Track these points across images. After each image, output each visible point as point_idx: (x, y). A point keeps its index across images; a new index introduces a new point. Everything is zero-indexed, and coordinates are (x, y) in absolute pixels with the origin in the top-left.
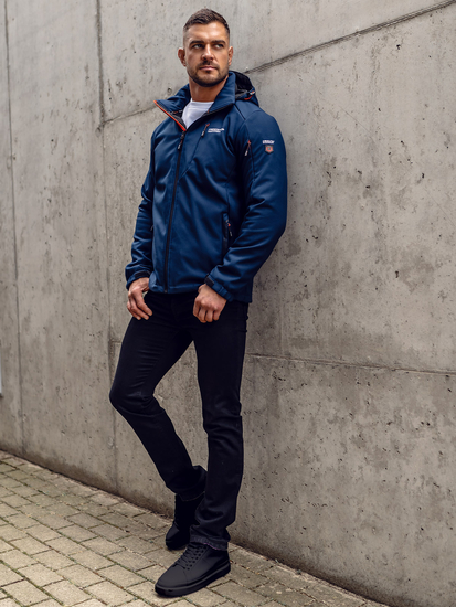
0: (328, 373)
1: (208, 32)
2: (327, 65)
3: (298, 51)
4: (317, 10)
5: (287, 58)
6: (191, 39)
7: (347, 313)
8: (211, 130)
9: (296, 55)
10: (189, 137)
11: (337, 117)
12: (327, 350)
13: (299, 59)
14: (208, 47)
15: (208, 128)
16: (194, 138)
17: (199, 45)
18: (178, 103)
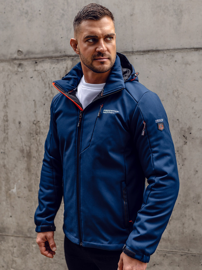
0: (177, 259)
1: (101, 27)
2: (187, 64)
3: (159, 48)
4: (180, 23)
5: (149, 51)
6: (86, 34)
7: (196, 224)
8: (106, 111)
9: (157, 51)
10: (87, 116)
11: (194, 101)
12: (177, 245)
13: (160, 55)
14: (102, 41)
15: (103, 109)
16: (92, 117)
17: (94, 39)
18: (71, 82)
